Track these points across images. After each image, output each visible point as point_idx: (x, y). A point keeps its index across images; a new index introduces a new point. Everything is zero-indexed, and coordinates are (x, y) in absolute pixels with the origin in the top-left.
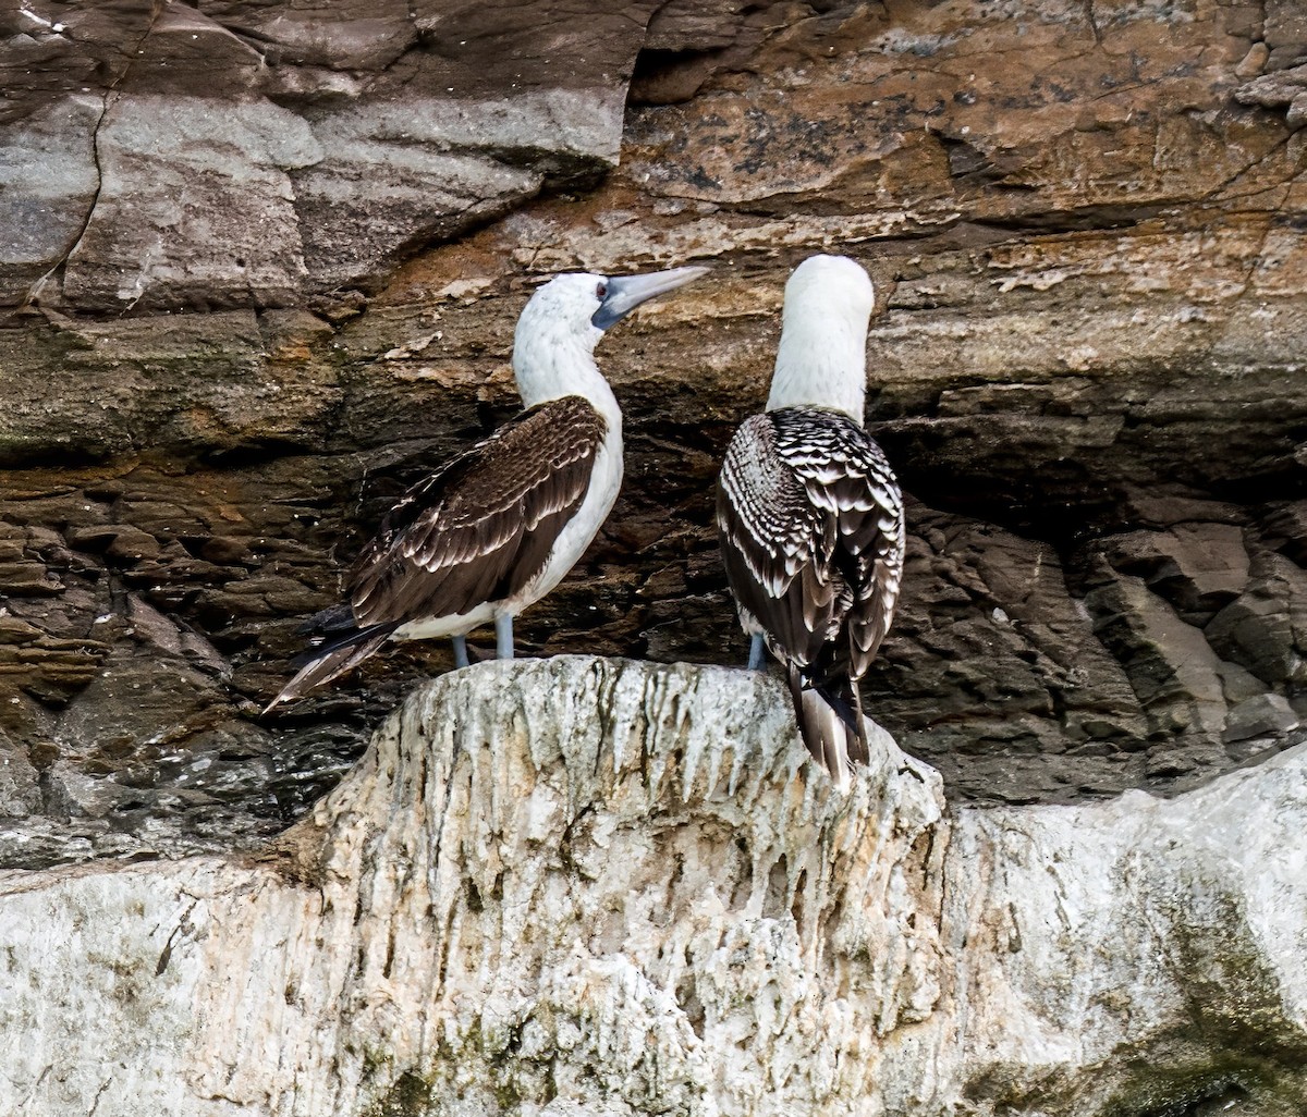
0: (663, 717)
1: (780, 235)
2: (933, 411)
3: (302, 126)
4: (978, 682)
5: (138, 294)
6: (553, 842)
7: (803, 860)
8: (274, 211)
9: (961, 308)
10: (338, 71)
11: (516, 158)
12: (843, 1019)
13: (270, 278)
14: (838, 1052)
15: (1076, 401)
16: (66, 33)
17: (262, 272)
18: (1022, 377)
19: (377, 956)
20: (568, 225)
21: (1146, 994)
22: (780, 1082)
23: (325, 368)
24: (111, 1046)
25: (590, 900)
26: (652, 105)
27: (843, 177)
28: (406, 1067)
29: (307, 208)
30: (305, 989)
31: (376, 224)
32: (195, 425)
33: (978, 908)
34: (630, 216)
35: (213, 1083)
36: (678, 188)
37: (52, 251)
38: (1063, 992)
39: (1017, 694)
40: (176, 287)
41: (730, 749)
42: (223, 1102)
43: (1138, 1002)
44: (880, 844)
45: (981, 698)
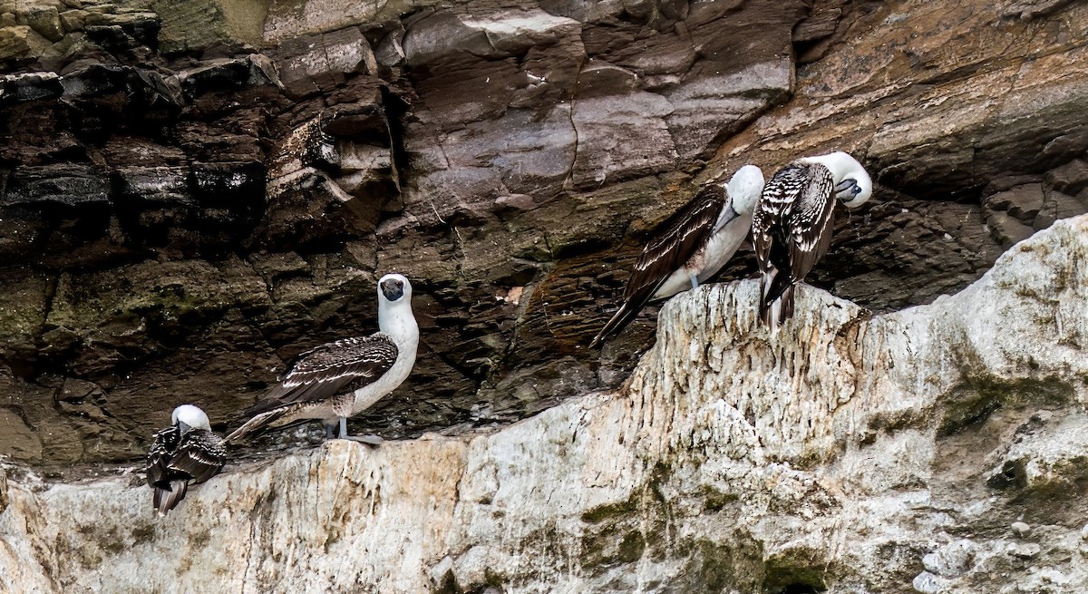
0: (726, 303)
1: (850, 104)
2: (896, 162)
3: (662, 98)
4: (939, 265)
5: (604, 178)
6: (700, 360)
7: (789, 349)
8: (658, 135)
9: (910, 118)
10: (670, 74)
11: (751, 94)
12: (811, 408)
13: (658, 161)
14: (810, 422)
15: (950, 146)
16: (546, 81)
17: (655, 159)
18: (929, 141)
19: (647, 419)
20: (779, 117)
21: (945, 375)
22: (786, 437)
23: (687, 193)
24: (557, 473)
25: (720, 380)
26: (810, 63)
27: (874, 76)
28: (657, 460)
29: (674, 131)
30: (626, 438)
31: (702, 131)
32: (637, 225)
33: (877, 353)
34: (801, 108)
35: (591, 481)
36: (818, 94)
37: (567, 168)
38: (915, 380)
39: (955, 267)
40: (620, 172)
41: (752, 310)
42: (595, 487)
43: (942, 378)
44: (821, 336)
45: (942, 271)
